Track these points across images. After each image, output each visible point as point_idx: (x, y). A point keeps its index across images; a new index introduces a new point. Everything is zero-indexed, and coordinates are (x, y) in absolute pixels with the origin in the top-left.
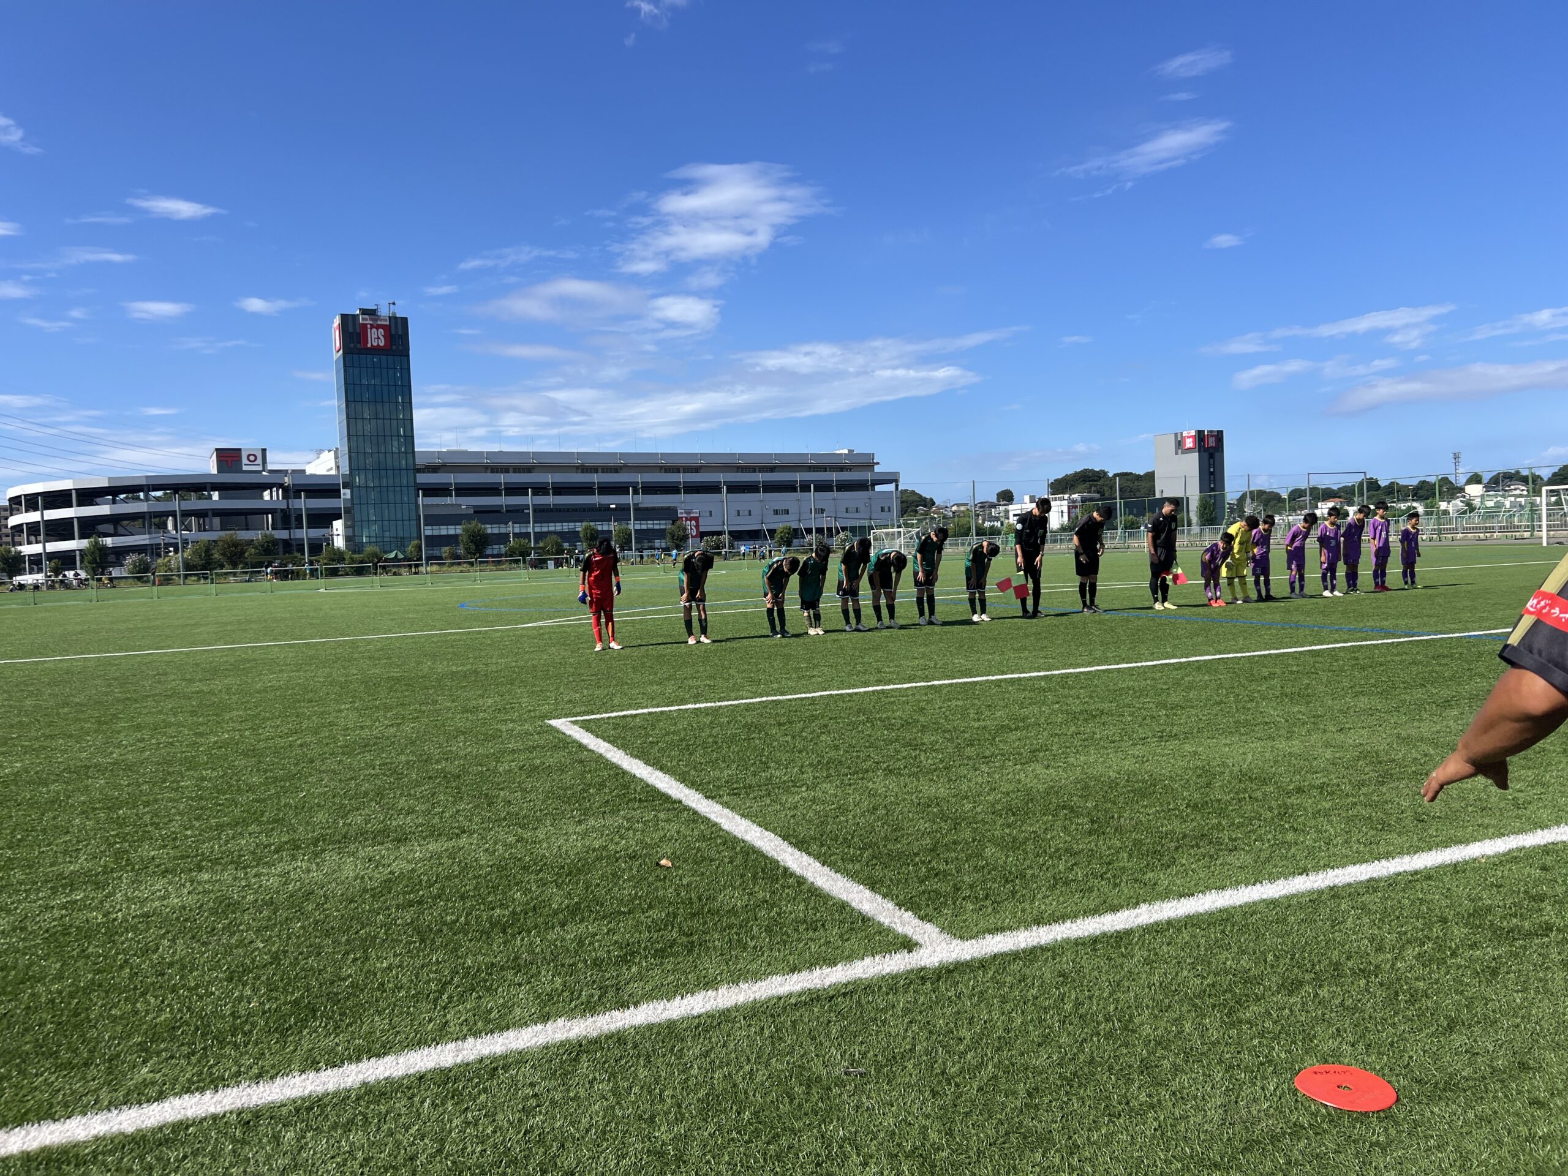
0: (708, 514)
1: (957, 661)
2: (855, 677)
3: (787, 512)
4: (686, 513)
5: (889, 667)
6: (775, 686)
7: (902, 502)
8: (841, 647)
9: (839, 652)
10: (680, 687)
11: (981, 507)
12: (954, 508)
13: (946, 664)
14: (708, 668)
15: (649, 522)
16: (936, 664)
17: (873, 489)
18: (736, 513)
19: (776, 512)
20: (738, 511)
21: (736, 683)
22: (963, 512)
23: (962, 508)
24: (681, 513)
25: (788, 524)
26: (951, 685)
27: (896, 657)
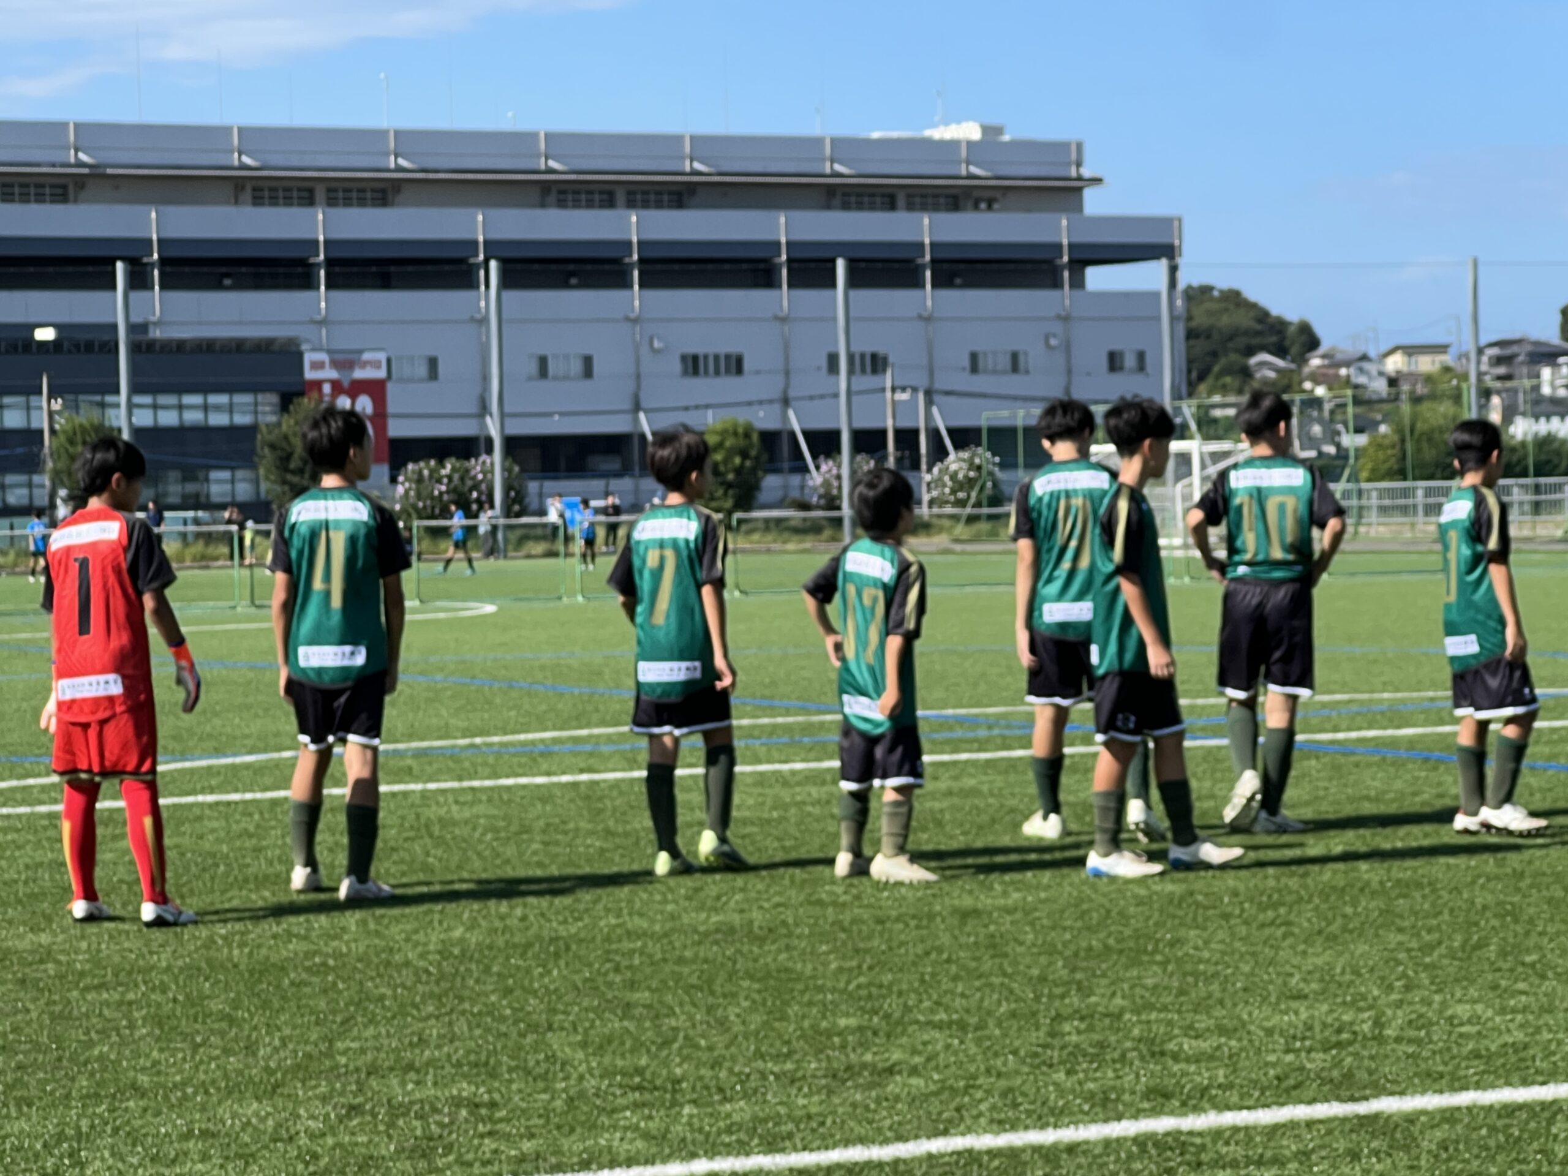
0: (422, 370)
1: (1462, 1010)
2: (1060, 1076)
3: (735, 365)
4: (336, 364)
5: (1189, 1030)
6: (740, 1110)
7: (1191, 335)
8: (994, 946)
9: (987, 965)
10: (354, 1110)
11: (1499, 361)
12: (1395, 363)
13: (1418, 1022)
14: (461, 1027)
15: (189, 399)
16: (1378, 1023)
17: (1078, 282)
18: (533, 368)
19: (693, 365)
20: (543, 361)
21: (582, 1094)
22: (1428, 379)
23: (1426, 364)
24: (317, 366)
25: (741, 417)
26: (1449, 1116)
27: (1215, 987)
